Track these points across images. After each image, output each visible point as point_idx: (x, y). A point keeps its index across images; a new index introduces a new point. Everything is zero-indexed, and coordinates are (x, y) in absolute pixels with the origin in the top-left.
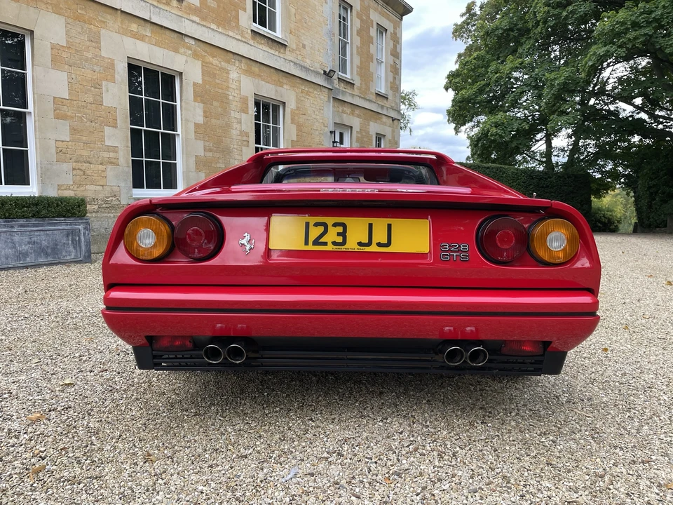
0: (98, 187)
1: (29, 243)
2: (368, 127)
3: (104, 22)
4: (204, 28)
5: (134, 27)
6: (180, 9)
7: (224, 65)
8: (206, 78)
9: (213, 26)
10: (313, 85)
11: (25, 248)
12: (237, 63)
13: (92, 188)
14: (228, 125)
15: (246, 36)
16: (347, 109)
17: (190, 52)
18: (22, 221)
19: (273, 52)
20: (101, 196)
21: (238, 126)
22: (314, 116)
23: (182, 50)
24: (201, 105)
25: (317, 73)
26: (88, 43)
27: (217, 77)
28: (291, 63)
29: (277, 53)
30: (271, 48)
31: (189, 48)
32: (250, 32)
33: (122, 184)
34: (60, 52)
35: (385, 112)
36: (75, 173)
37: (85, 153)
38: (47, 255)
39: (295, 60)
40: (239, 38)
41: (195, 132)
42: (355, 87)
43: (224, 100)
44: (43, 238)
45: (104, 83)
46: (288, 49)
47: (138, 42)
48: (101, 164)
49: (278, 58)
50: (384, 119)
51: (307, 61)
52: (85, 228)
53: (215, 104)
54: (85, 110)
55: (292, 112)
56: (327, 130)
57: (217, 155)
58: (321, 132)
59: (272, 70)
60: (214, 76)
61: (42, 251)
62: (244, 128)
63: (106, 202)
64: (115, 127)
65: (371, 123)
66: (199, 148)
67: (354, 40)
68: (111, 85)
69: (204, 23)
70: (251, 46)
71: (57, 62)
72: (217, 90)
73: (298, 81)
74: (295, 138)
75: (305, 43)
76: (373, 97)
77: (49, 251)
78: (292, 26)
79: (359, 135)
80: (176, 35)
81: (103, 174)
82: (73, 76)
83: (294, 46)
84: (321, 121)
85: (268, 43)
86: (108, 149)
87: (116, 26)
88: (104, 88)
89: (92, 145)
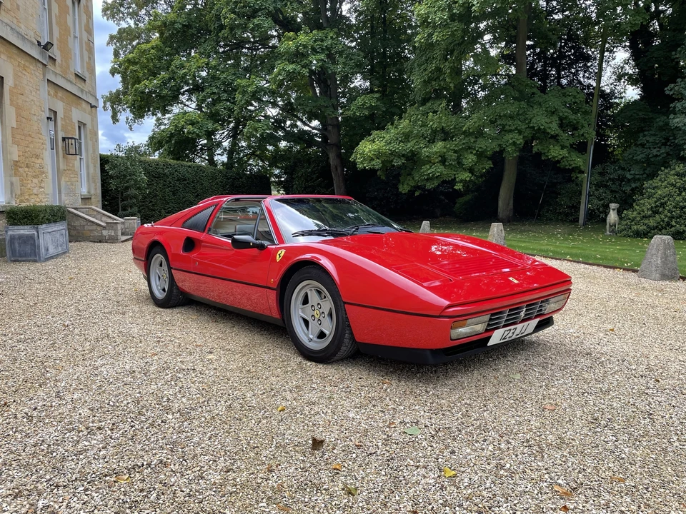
2: (70, 113)
10: (28, 58)
22: (32, 98)
25: (31, 42)
28: (8, 28)
35: (84, 96)
39: (12, 25)
42: (57, 63)
46: (2, 8)
50: (84, 105)
51: (23, 26)
55: (11, 91)
56: (45, 116)
58: (39, 118)
65: (73, 109)
67: (53, 7)
73: (15, 51)
74: (15, 124)
76: (73, 78)
79: (64, 123)
83: (9, 6)
84: (38, 104)
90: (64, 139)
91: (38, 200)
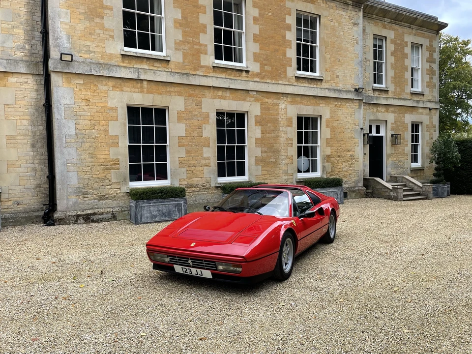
0: (199, 179)
1: (157, 211)
2: (402, 118)
3: (204, 95)
4: (262, 84)
5: (220, 93)
6: (247, 77)
7: (275, 101)
8: (264, 111)
9: (269, 81)
10: (345, 100)
11: (155, 213)
12: (285, 98)
13: (196, 179)
14: (278, 136)
15: (292, 81)
16: (382, 109)
17: (253, 99)
18: (155, 201)
19: (312, 86)
20: (200, 183)
21: (285, 136)
22: (346, 120)
23: (248, 99)
24: (260, 127)
25: (348, 92)
26: (196, 107)
27: (271, 109)
28: (326, 90)
29: (315, 86)
30: (310, 84)
31: (253, 97)
32: (294, 78)
33: (212, 176)
34: (181, 114)
35: (421, 105)
36: (188, 172)
37: (193, 162)
38: (165, 216)
39: (330, 87)
40: (287, 83)
41: (256, 143)
42: (389, 92)
43: (275, 122)
44: (164, 208)
46: (324, 81)
47: (222, 101)
48: (201, 167)
49: (316, 89)
50: (420, 110)
51: (340, 85)
52: (184, 203)
53: (269, 125)
54: (193, 140)
55: (327, 121)
56: (358, 128)
57: (270, 154)
58: (353, 130)
59: (311, 97)
60: (269, 109)
61: (164, 214)
62: (289, 136)
63: (203, 186)
64: (209, 146)
65: (406, 115)
66: (258, 152)
67: (388, 60)
68: (207, 126)
69: (262, 81)
70: (295, 86)
71: (180, 119)
72: (270, 117)
73: (332, 100)
74: (329, 137)
75: (338, 74)
76: (409, 97)
77: (167, 214)
78: (327, 66)
79: (394, 126)
80: (244, 92)
81: (202, 172)
82: (188, 125)
83: (329, 79)
84: (352, 122)
85: (308, 81)
86: (205, 159)
87: (210, 95)
88: (203, 128)
89: (197, 158)
90: (392, 136)
91: (347, 174)
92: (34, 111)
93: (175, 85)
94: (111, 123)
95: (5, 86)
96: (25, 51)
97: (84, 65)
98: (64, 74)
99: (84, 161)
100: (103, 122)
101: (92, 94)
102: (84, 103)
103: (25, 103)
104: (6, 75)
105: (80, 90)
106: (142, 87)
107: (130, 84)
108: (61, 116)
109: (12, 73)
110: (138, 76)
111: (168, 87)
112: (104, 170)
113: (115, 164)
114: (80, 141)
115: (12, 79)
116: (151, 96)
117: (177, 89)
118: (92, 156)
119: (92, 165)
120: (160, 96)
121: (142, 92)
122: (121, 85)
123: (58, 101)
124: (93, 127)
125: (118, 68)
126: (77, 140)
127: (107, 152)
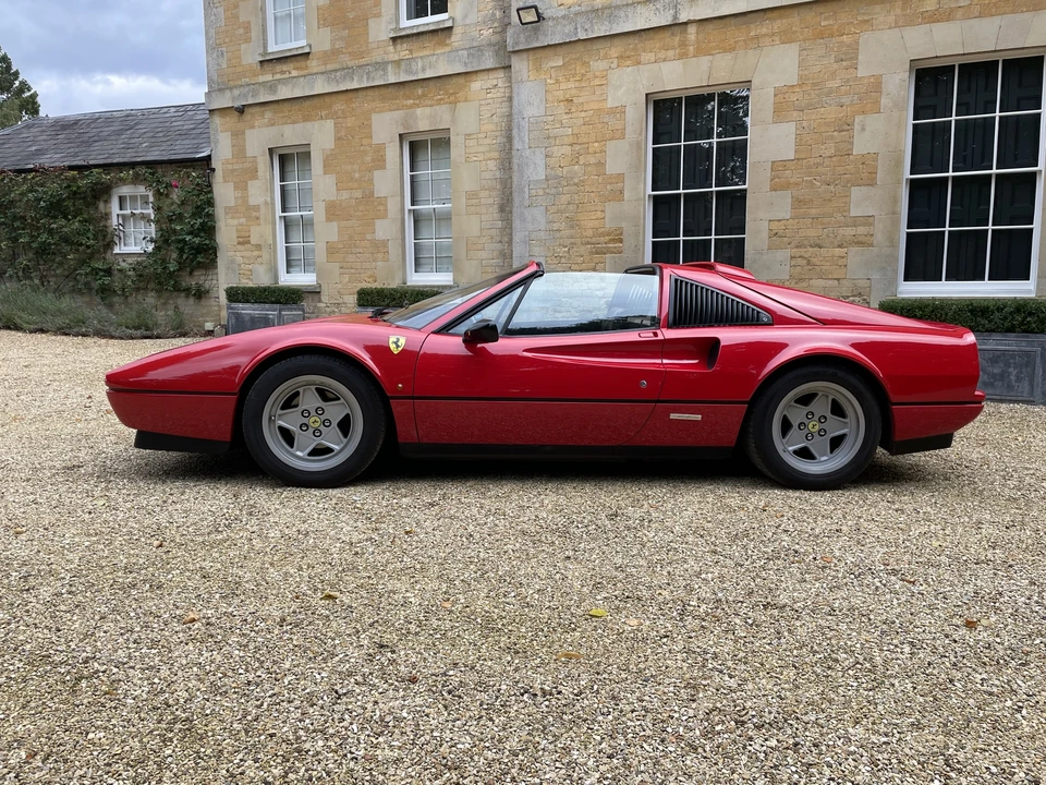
0: (831, 282)
3: (868, 21)
5: (929, 3)
13: (820, 282)
26: (835, 66)
33: (875, 276)
34: (786, 96)
36: (793, 263)
37: (812, 233)
45: (858, 119)
47: (938, 26)
48: (839, 246)
54: (821, 169)
64: (872, 183)
68: (872, 118)
71: (780, 111)
81: (841, 262)
82: (805, 124)
86: (855, 222)
87: (891, 18)
88: (857, 127)
89: (826, 220)
92: (505, 140)
93: (776, 14)
94: (611, 145)
95: (466, 101)
96: (496, 25)
97: (566, 22)
98: (531, 52)
99: (558, 235)
100: (596, 145)
101: (577, 84)
102: (562, 108)
103: (492, 127)
104: (468, 78)
105: (557, 81)
106: (683, 44)
107: (656, 42)
108: (523, 142)
109: (476, 72)
110: (675, 17)
111: (752, 26)
112: (591, 253)
113: (614, 241)
114: (553, 191)
115: (477, 85)
116: (705, 61)
117: (778, 24)
118: (573, 223)
119: (572, 244)
120: (728, 56)
121: (683, 56)
122: (635, 49)
123: (520, 112)
124: (575, 160)
125: (630, 9)
126: (547, 191)
127: (599, 214)
